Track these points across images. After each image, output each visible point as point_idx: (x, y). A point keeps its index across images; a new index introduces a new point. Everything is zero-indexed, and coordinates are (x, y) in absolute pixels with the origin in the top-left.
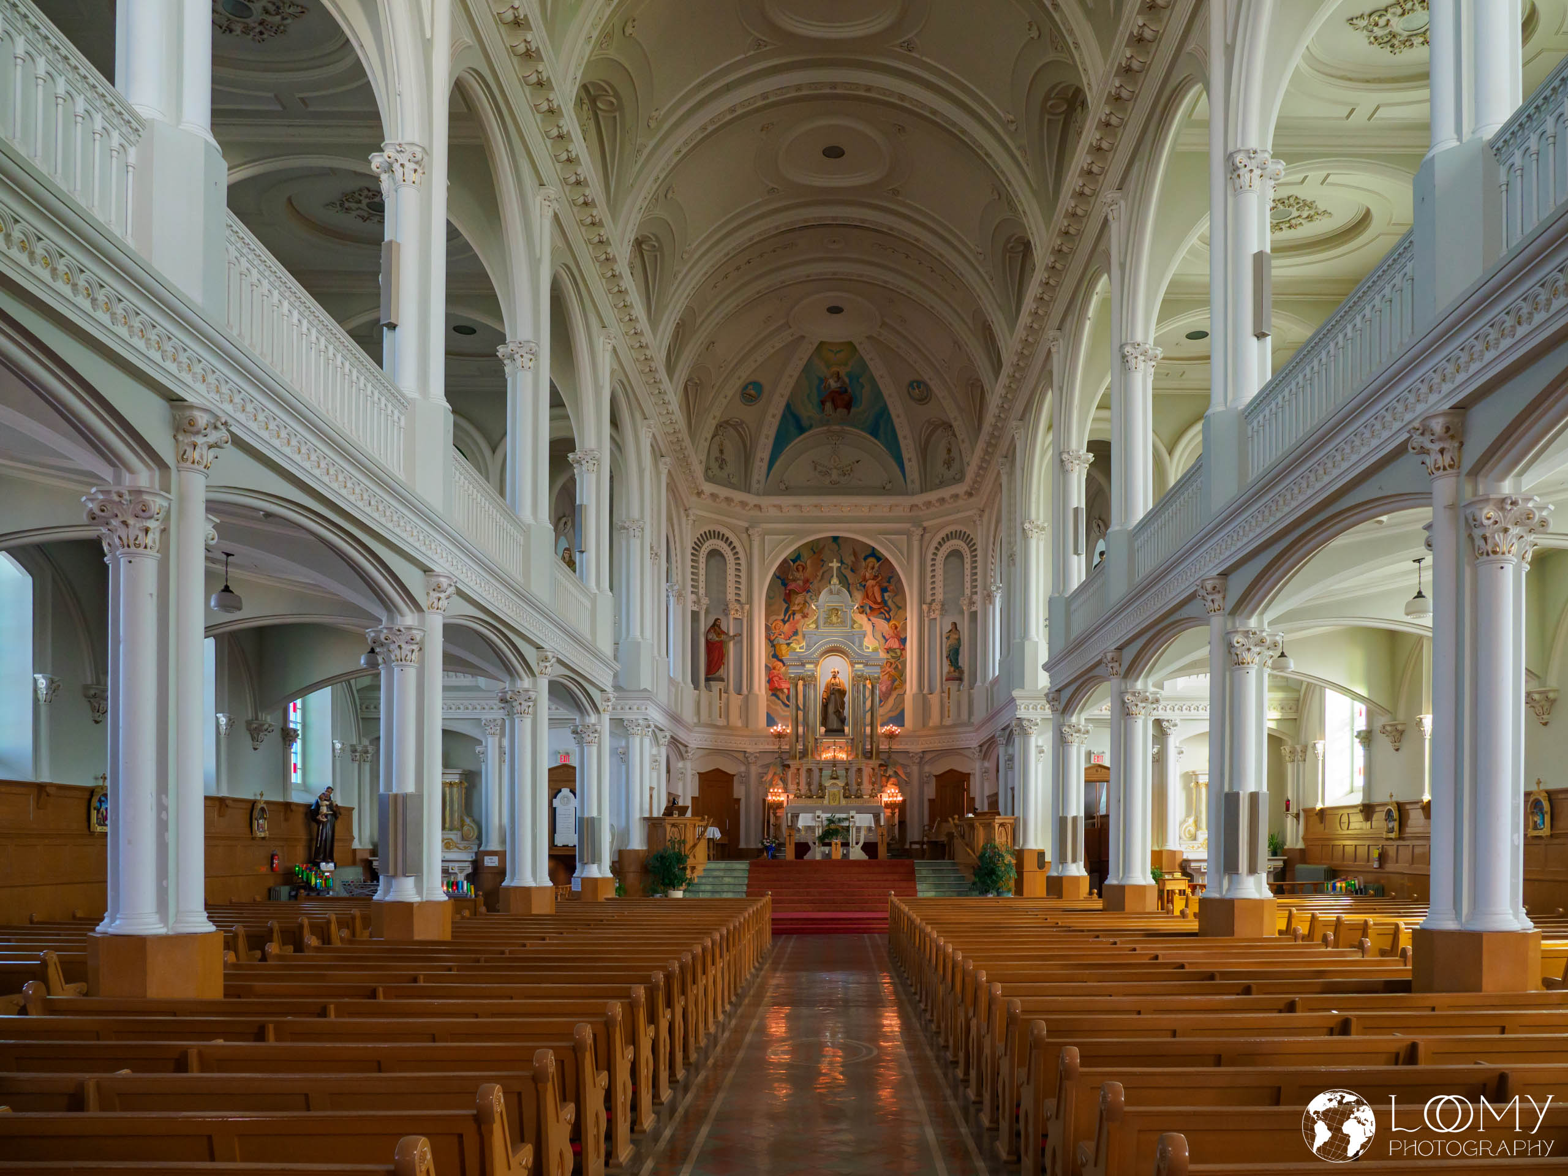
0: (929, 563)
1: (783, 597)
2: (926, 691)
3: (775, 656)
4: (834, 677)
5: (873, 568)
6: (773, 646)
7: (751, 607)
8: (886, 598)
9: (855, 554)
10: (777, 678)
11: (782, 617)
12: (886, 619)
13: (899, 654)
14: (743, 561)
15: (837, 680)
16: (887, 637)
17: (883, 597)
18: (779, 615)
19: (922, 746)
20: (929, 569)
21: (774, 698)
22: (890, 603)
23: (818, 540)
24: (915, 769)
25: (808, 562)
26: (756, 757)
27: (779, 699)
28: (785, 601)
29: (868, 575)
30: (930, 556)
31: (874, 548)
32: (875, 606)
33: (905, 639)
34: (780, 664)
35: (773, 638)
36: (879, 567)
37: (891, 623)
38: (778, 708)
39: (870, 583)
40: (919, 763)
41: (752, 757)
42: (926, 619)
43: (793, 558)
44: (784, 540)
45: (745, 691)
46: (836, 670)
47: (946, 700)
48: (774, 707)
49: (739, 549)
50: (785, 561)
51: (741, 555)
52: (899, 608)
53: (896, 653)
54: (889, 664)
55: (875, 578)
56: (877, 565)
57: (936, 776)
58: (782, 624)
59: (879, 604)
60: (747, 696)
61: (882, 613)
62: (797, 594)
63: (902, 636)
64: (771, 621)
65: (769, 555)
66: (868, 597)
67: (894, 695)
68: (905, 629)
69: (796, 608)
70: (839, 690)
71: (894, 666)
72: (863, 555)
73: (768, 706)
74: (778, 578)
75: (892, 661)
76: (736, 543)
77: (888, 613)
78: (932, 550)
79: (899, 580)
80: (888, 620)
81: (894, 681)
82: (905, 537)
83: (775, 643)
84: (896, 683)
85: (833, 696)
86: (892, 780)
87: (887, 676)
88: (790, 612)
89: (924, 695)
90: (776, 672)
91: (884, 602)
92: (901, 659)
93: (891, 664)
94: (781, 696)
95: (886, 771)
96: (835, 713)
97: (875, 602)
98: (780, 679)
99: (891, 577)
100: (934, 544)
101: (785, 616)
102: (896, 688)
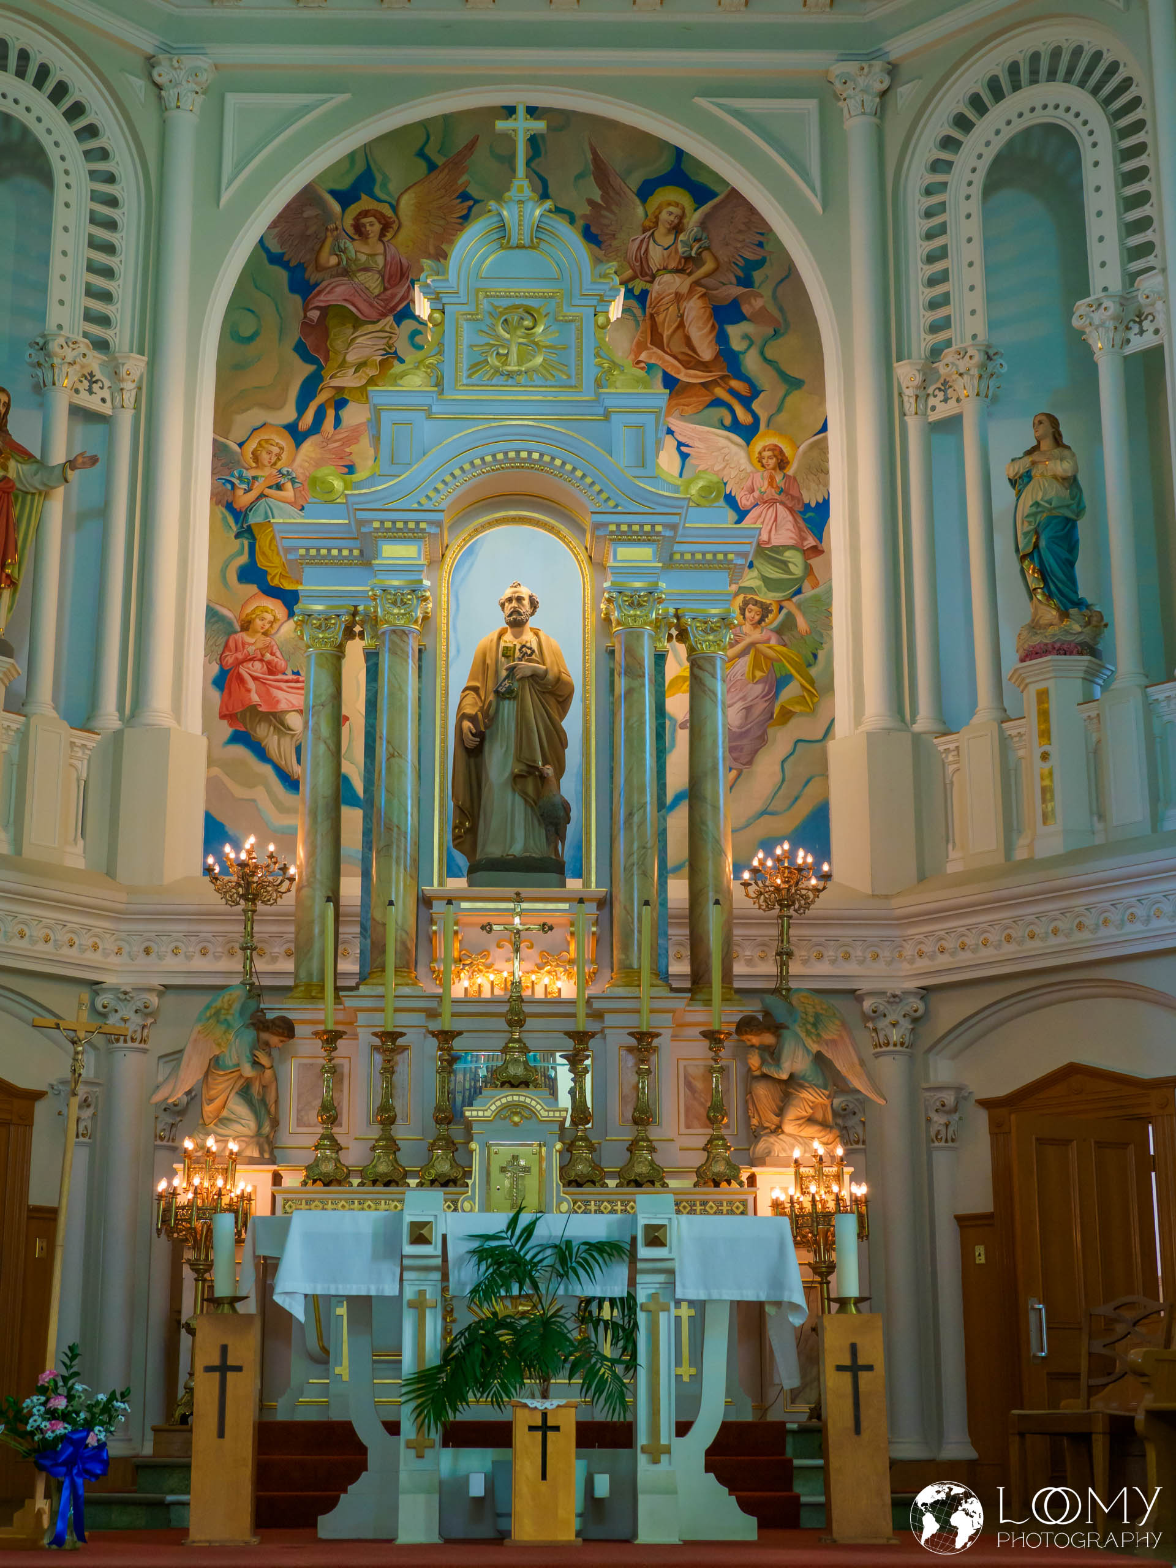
0: (915, 202)
1: (295, 334)
2: (923, 722)
3: (252, 574)
4: (516, 623)
5: (677, 228)
6: (247, 532)
7: (153, 366)
8: (737, 345)
9: (601, 172)
10: (258, 668)
11: (289, 414)
12: (735, 427)
13: (797, 570)
14: (128, 189)
15: (529, 637)
16: (744, 501)
17: (722, 338)
18: (276, 406)
19: (923, 964)
20: (917, 225)
21: (240, 751)
22: (751, 363)
23: (448, 121)
24: (891, 1069)
25: (407, 203)
26: (144, 1011)
27: (262, 754)
28: (301, 349)
29: (656, 256)
30: (917, 175)
31: (679, 153)
32: (685, 376)
33: (823, 508)
34: (275, 608)
35: (243, 499)
36: (703, 224)
37: (760, 443)
38: (260, 794)
39: (668, 284)
40: (909, 1045)
41: (127, 1011)
42: (912, 422)
43: (344, 185)
44: (306, 109)
45: (110, 716)
46: (525, 592)
47: (1028, 750)
48: (239, 792)
49: (113, 137)
50: (307, 197)
51: (123, 163)
52: (794, 384)
53: (784, 565)
54: (753, 613)
55: (686, 264)
56: (694, 219)
57: (985, 1103)
58: (284, 441)
59: (704, 366)
60: (118, 735)
61: (717, 402)
62: (357, 323)
63: (811, 497)
64: (239, 431)
65: (239, 167)
66: (656, 339)
67: (781, 741)
68: (819, 469)
69: (348, 380)
70: (536, 678)
71: (775, 620)
72: (635, 181)
73: (213, 787)
74: (275, 259)
75: (769, 597)
76: (100, 112)
77: (746, 403)
78: (926, 149)
79: (790, 273)
80: (748, 432)
81: (779, 683)
82: (811, 105)
83: (254, 519)
84: (790, 692)
85: (508, 708)
86: (810, 1099)
87: (748, 660)
88: (322, 397)
89: (917, 738)
90: (253, 642)
91: (729, 360)
92: (808, 592)
93: (765, 610)
94: (272, 742)
95: (772, 1054)
96: (516, 778)
97: (692, 361)
98: (272, 670)
99: (760, 264)
100: (938, 124)
101: (301, 408)
102: (787, 715)
